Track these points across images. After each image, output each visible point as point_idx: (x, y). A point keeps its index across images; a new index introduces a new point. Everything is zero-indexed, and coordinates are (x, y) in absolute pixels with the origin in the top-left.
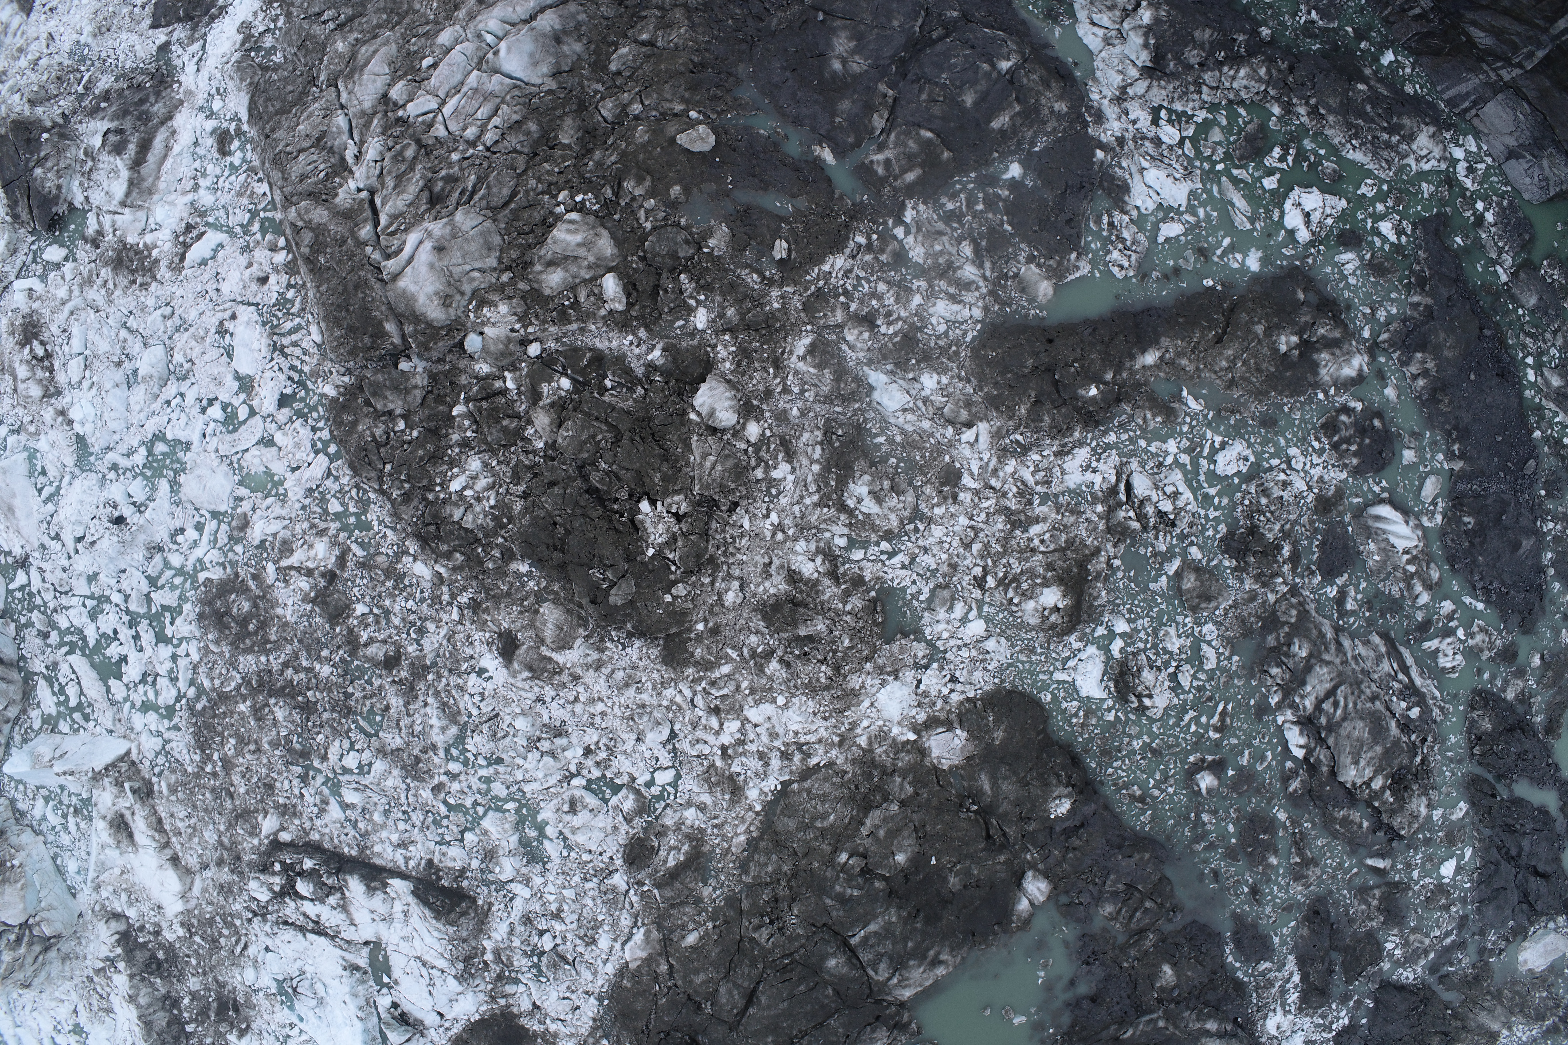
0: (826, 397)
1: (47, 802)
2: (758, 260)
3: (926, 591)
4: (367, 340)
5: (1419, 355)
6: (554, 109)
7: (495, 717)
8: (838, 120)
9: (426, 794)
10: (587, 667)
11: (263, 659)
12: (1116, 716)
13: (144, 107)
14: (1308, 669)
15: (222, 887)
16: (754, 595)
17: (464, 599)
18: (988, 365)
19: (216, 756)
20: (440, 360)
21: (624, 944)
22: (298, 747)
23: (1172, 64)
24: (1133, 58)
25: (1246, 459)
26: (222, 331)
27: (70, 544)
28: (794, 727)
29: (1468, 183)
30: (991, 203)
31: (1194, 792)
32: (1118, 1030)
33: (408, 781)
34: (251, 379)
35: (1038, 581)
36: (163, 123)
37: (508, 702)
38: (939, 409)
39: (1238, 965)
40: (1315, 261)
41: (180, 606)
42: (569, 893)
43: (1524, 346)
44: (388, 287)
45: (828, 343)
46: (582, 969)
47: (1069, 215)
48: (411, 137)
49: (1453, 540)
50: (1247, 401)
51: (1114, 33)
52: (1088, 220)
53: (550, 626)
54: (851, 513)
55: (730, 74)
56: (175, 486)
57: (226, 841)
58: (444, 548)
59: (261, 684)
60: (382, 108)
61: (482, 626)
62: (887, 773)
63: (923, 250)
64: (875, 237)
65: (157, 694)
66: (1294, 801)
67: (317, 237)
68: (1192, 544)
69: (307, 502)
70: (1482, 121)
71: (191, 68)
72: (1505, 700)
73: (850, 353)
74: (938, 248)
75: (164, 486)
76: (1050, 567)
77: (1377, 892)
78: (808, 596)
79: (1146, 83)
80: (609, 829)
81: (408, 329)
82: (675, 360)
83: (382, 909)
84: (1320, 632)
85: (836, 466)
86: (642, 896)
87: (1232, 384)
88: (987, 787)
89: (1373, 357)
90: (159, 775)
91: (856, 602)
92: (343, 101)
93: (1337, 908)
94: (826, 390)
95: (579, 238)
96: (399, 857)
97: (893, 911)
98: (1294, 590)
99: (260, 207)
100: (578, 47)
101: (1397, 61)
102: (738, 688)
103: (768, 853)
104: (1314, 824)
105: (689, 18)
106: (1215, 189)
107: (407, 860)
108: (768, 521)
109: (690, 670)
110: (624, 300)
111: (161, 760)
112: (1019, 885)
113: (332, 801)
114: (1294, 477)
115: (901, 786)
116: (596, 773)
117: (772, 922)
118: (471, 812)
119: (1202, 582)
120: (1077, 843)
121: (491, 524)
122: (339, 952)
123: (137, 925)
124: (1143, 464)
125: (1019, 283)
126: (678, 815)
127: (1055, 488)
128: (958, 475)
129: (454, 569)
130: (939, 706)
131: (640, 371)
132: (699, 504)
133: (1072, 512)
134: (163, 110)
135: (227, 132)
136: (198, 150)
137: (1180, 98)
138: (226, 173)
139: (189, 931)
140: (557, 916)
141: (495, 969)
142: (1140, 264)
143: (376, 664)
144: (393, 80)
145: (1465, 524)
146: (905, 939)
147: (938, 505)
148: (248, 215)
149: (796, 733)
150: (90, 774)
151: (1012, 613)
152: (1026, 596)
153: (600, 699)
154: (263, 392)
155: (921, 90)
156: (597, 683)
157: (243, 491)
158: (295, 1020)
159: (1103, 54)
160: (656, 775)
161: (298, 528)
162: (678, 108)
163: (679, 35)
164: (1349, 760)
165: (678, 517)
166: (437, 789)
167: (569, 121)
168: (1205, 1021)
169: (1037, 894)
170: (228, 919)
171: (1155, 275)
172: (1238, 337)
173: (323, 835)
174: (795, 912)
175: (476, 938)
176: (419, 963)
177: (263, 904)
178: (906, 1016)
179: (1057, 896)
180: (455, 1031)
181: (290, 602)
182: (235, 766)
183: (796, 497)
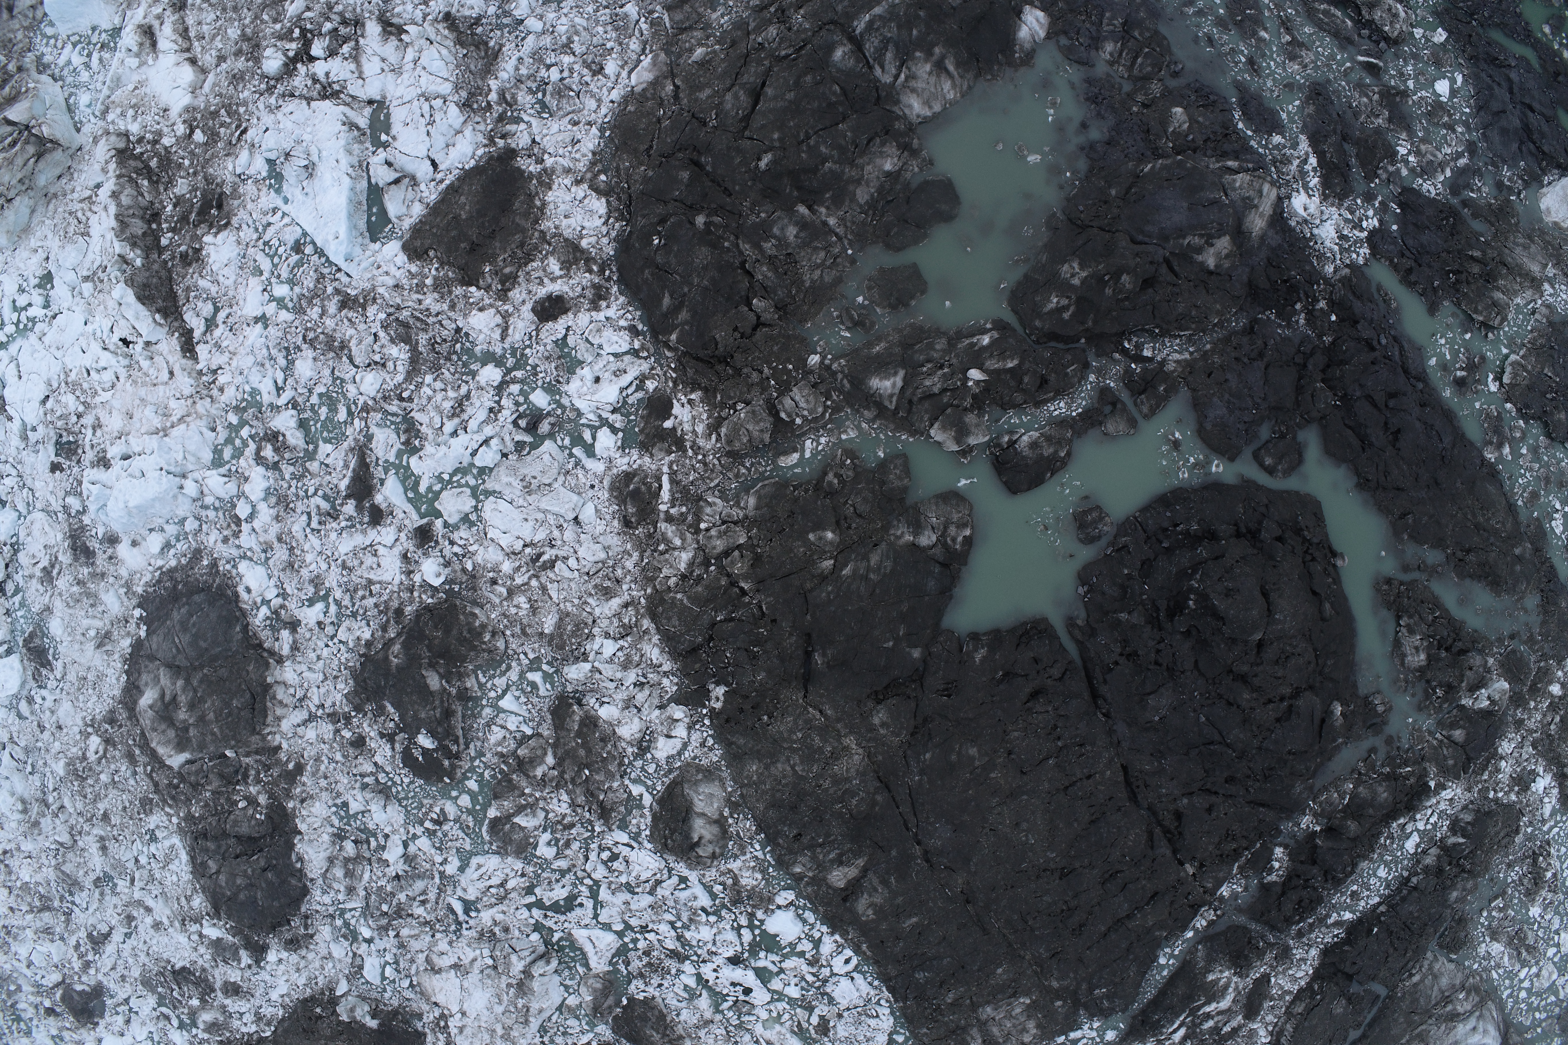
1: (75, 47)
21: (630, 73)
32: (1136, 166)
39: (1249, 133)
42: (580, 23)
77: (1376, 89)
83: (393, 58)
86: (652, 24)
104: (1297, 12)
107: (425, 16)
112: (1018, 15)
122: (341, 109)
123: (137, 138)
139: (191, 125)
140: (567, 48)
141: (498, 109)
146: (910, 26)
158: (279, 202)
168: (1225, 162)
170: (232, 107)
173: (346, 6)
174: (802, 12)
175: (483, 79)
176: (422, 99)
177: (272, 83)
178: (915, 141)
179: (1057, 34)
180: (447, 182)
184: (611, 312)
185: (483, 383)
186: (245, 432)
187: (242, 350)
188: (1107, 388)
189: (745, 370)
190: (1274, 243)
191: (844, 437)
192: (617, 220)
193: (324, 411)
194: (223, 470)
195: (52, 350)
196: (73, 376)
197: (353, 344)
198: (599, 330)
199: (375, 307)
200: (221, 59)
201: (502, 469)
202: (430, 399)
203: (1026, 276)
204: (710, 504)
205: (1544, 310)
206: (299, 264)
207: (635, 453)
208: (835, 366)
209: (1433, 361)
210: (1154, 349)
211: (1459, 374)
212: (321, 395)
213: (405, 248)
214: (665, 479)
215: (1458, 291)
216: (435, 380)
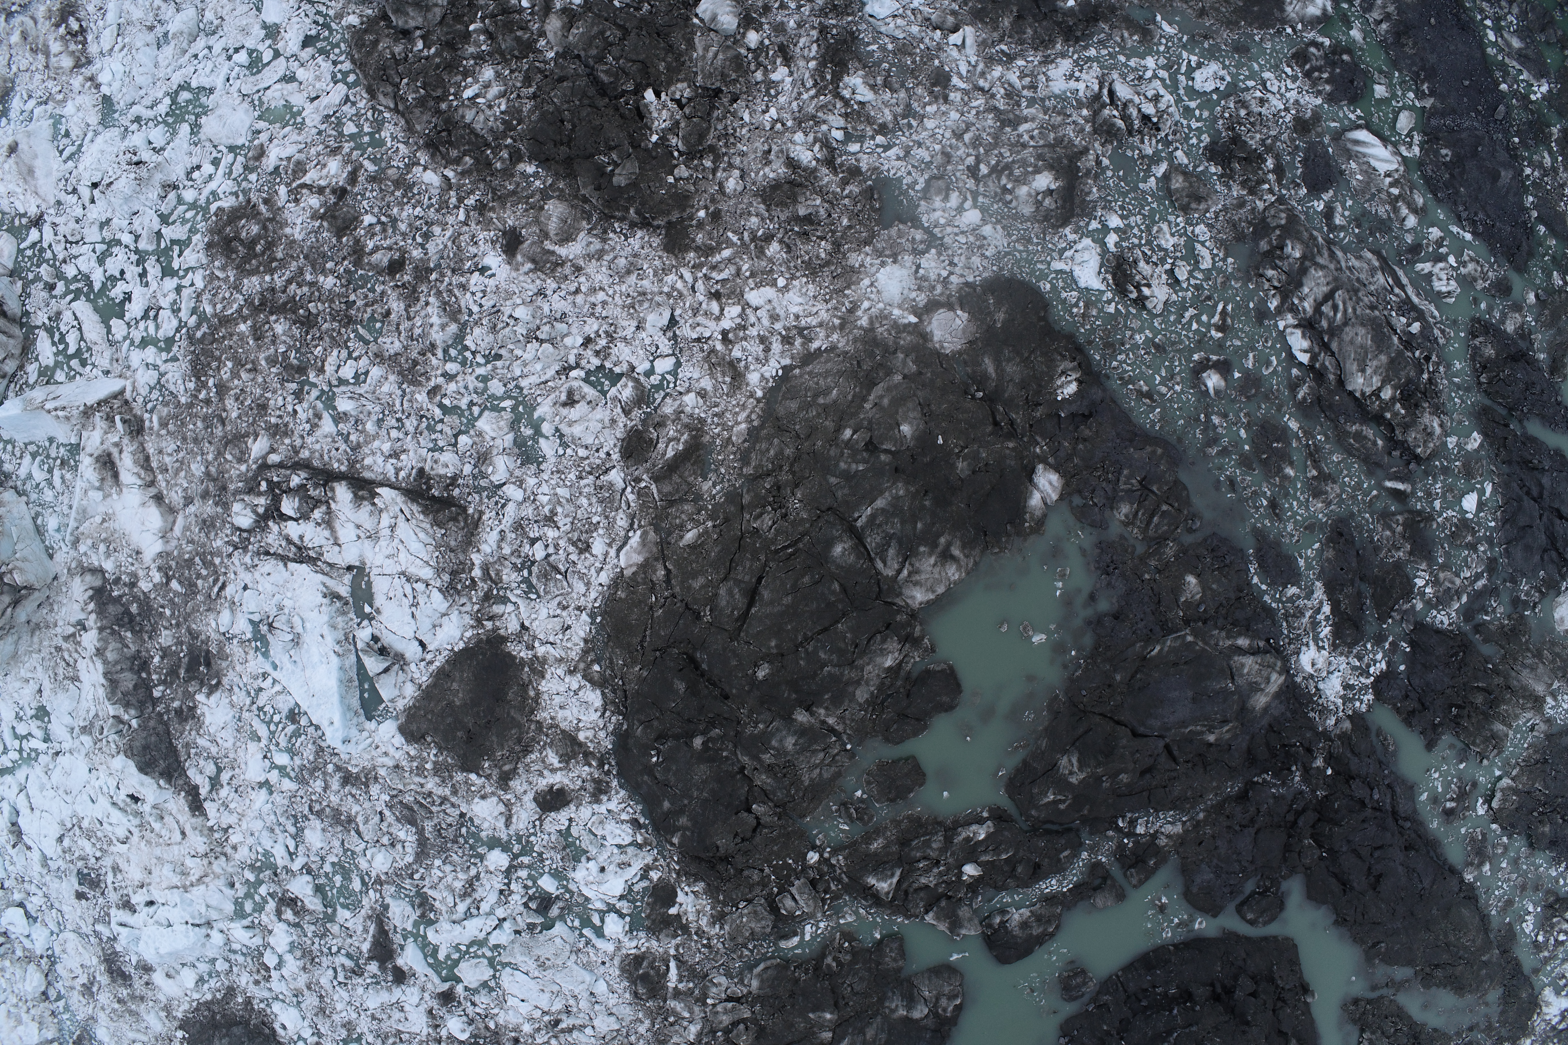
0: (821, 10)
1: (34, 458)
3: (921, 181)
7: (496, 311)
9: (421, 397)
10: (589, 257)
11: (268, 278)
12: (1116, 309)
14: (1303, 271)
15: (204, 521)
16: (754, 183)
17: (471, 201)
19: (211, 383)
21: (619, 551)
22: (295, 362)
25: (1222, 79)
27: (86, 193)
28: (795, 309)
32: (1144, 648)
33: (404, 385)
34: (277, 26)
35: (1030, 169)
37: (509, 295)
38: (927, 17)
39: (1264, 587)
41: (189, 239)
42: (563, 492)
43: (1482, 10)
46: (574, 578)
49: (1432, 171)
50: (1219, 29)
53: (554, 219)
54: (846, 102)
57: (213, 470)
58: (454, 153)
59: (263, 303)
61: (487, 225)
62: (889, 351)
65: (157, 327)
66: (1304, 410)
68: (1177, 149)
69: (323, 127)
72: (1505, 331)
75: (185, 128)
76: (1040, 157)
77: (1400, 518)
78: (807, 181)
80: (607, 421)
83: (368, 524)
84: (1311, 235)
85: (832, 62)
86: (639, 493)
87: (1202, 13)
88: (991, 370)
90: (151, 411)
91: (853, 188)
93: (1360, 533)
94: (821, 3)
96: (389, 468)
97: (900, 485)
98: (1281, 200)
102: (739, 273)
103: (769, 439)
104: (1327, 437)
107: (398, 471)
108: (767, 115)
109: (691, 256)
111: (155, 395)
112: (1030, 478)
113: (326, 415)
114: (1269, 95)
115: (904, 362)
116: (596, 362)
117: (774, 512)
118: (466, 413)
119: (1190, 184)
120: (1087, 432)
121: (501, 127)
122: (320, 577)
123: (113, 577)
124: (1123, 76)
126: (678, 403)
127: (1041, 93)
128: (948, 77)
129: (463, 174)
130: (938, 292)
132: (701, 94)
133: (1059, 114)
139: (166, 575)
140: (550, 520)
141: (483, 586)
143: (379, 271)
145: (1443, 156)
146: (914, 519)
147: (930, 104)
149: (797, 317)
150: (82, 409)
151: (1006, 202)
152: (1020, 181)
153: (602, 289)
154: (288, 37)
156: (598, 274)
157: (262, 125)
158: (269, 668)
160: (656, 363)
161: (313, 151)
164: (1355, 367)
165: (681, 103)
166: (433, 392)
168: (1235, 638)
169: (1049, 489)
170: (206, 557)
173: (312, 452)
174: (799, 495)
175: (464, 551)
176: (404, 579)
177: (245, 535)
178: (918, 629)
179: (1070, 494)
180: (437, 664)
181: (299, 221)
182: (229, 389)
183: (794, 95)
184: (613, 805)
185: (492, 869)
186: (263, 890)
187: (250, 814)
188: (1099, 864)
189: (746, 873)
190: (1276, 713)
191: (842, 921)
192: (613, 713)
193: (338, 879)
194: (246, 922)
195: (61, 792)
196: (85, 824)
197: (360, 819)
198: (601, 822)
199: (378, 787)
200: (188, 501)
201: (517, 945)
202: (441, 879)
203: (1025, 762)
204: (715, 985)
205: (1543, 727)
206: (296, 734)
207: (642, 934)
208: (834, 861)
209: (1424, 796)
210: (1147, 822)
211: (1449, 805)
212: (333, 864)
213: (402, 730)
214: (673, 964)
215: (1458, 724)
216: (444, 863)
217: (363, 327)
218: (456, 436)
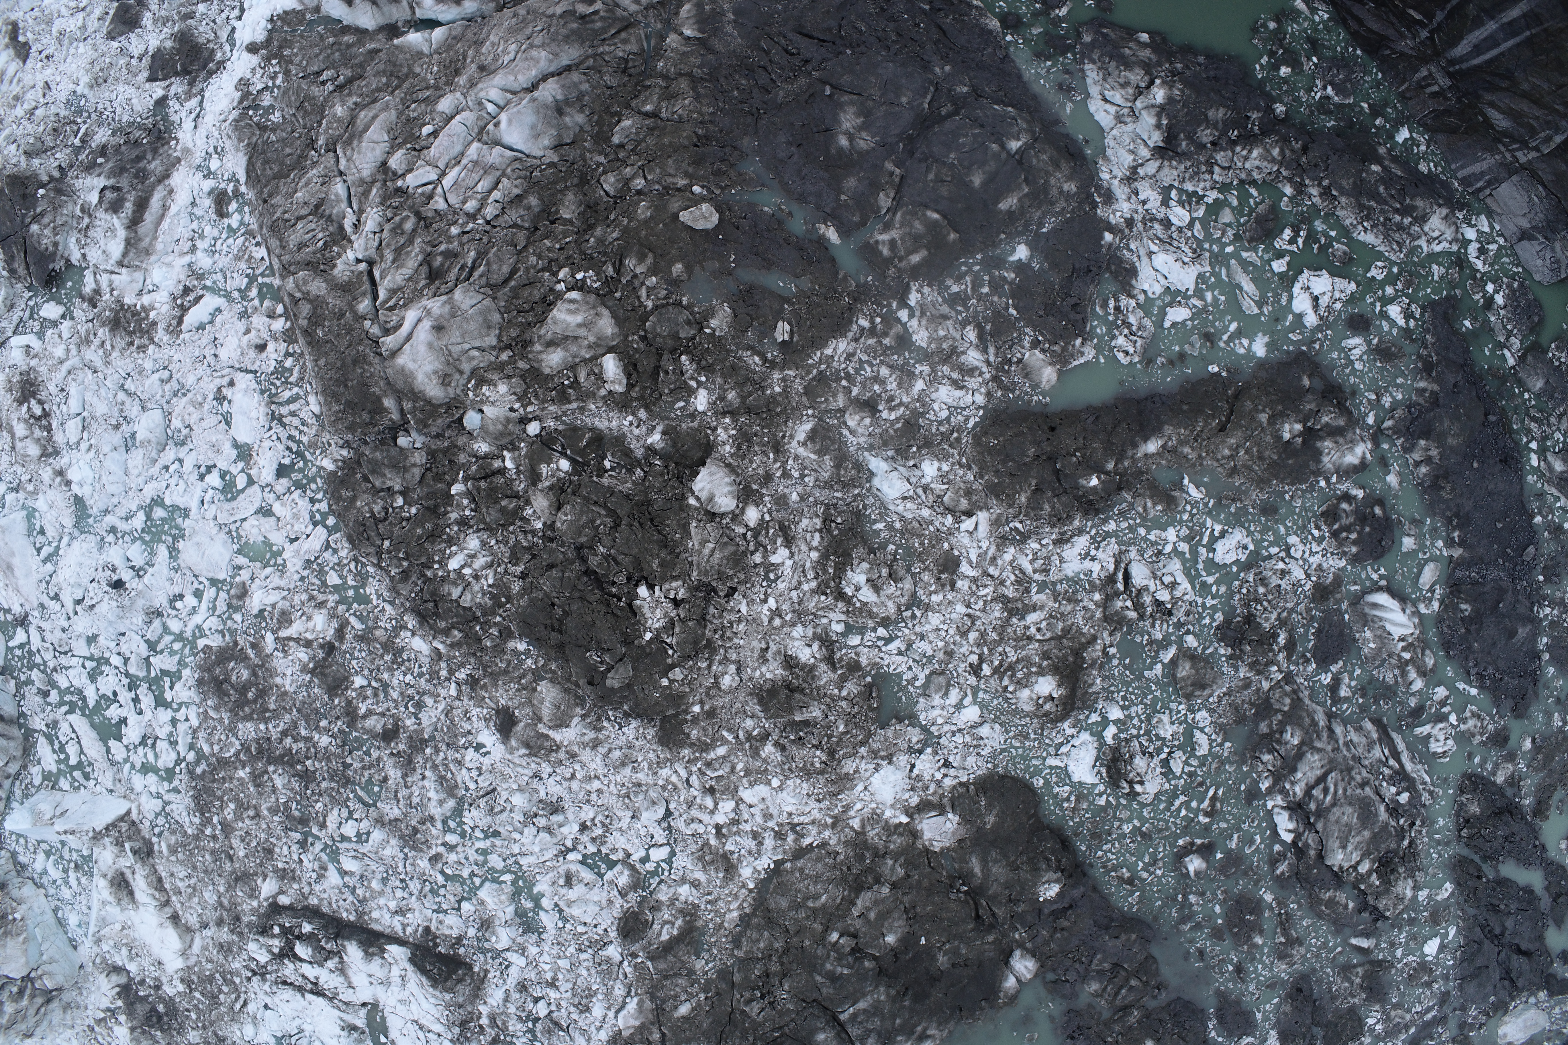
0: (826, 483)
2: (760, 342)
3: (922, 677)
4: (365, 416)
5: (1422, 442)
6: (555, 182)
7: (492, 791)
8: (843, 197)
9: (423, 864)
10: (584, 745)
11: (262, 727)
13: (141, 165)
14: (1300, 756)
15: (221, 945)
16: (751, 679)
17: (462, 675)
18: (990, 453)
19: (215, 820)
20: (438, 436)
21: (617, 1013)
22: (297, 814)
23: (1184, 144)
24: (1145, 137)
25: (1245, 547)
26: (220, 398)
27: (70, 606)
28: (789, 809)
29: (1479, 265)
30: (996, 286)
31: (1182, 874)
33: (406, 850)
35: (1034, 669)
36: (160, 181)
37: (505, 777)
38: (939, 496)
39: (1220, 1039)
40: (1322, 346)
41: (179, 671)
43: (1529, 431)
44: (387, 363)
45: (829, 428)
46: (576, 1035)
47: (1075, 300)
48: (411, 208)
49: (1449, 627)
50: (1248, 489)
51: (1126, 111)
52: (1094, 304)
53: (547, 704)
54: (848, 600)
55: (735, 148)
56: (174, 553)
57: (225, 902)
58: (442, 624)
59: (260, 751)
60: (381, 177)
61: (480, 702)
62: (879, 855)
63: (926, 334)
64: (878, 320)
65: (156, 756)
66: (1281, 882)
67: (315, 309)
68: (1188, 632)
69: (305, 573)
70: (1495, 201)
71: (188, 125)
72: (1494, 783)
73: (851, 438)
74: (942, 333)
75: (162, 551)
76: (1045, 655)
77: (1360, 970)
78: (804, 681)
79: (1157, 164)
80: (604, 903)
81: (407, 405)
82: (674, 444)
83: (380, 973)
84: (1313, 720)
85: (835, 554)
86: (636, 967)
87: (1233, 472)
88: (977, 870)
89: (1376, 444)
90: (160, 835)
91: (852, 687)
92: (342, 168)
93: (1320, 986)
94: (826, 476)
95: (579, 319)
96: (396, 924)
97: (882, 989)
98: (1289, 678)
99: (258, 272)
100: (580, 118)
101: (1412, 138)
102: (733, 769)
103: (760, 929)
105: (694, 89)
106: (1224, 272)
107: (404, 926)
108: (766, 607)
109: (686, 752)
110: (625, 381)
111: (161, 821)
112: (1007, 963)
113: (331, 867)
114: (1293, 566)
115: (893, 869)
116: (592, 849)
117: (763, 997)
119: (1197, 671)
120: (1065, 924)
121: (490, 603)
123: (138, 979)
124: (1141, 552)
125: (1023, 369)
126: (672, 890)
127: (1054, 576)
128: (957, 563)
129: (452, 646)
130: (932, 790)
131: (639, 453)
132: (697, 589)
133: (1069, 600)
134: (160, 169)
135: (224, 192)
136: (195, 210)
137: (1191, 178)
138: (224, 236)
139: (189, 987)
140: (552, 984)
141: (491, 1033)
142: (1145, 350)
143: (375, 736)
144: (392, 147)
145: (1462, 611)
146: (894, 1017)
147: (936, 592)
148: (246, 280)
149: (790, 814)
150: (91, 834)
151: (1006, 700)
152: (1021, 684)
153: (597, 777)
154: (261, 463)
155: (928, 169)
156: (593, 762)
157: (241, 560)
159: (1114, 132)
160: (651, 851)
161: (297, 599)
162: (682, 182)
163: (683, 106)
164: (1337, 844)
165: (676, 603)
166: (435, 859)
167: (570, 196)
169: (1025, 972)
170: (226, 975)
171: (1160, 360)
172: (1241, 426)
173: (321, 900)
174: (786, 987)
175: (472, 1005)
176: (416, 1026)
179: (1044, 973)
181: (289, 672)
182: (234, 830)
183: (794, 582)
217: (362, 789)
218: (459, 902)
